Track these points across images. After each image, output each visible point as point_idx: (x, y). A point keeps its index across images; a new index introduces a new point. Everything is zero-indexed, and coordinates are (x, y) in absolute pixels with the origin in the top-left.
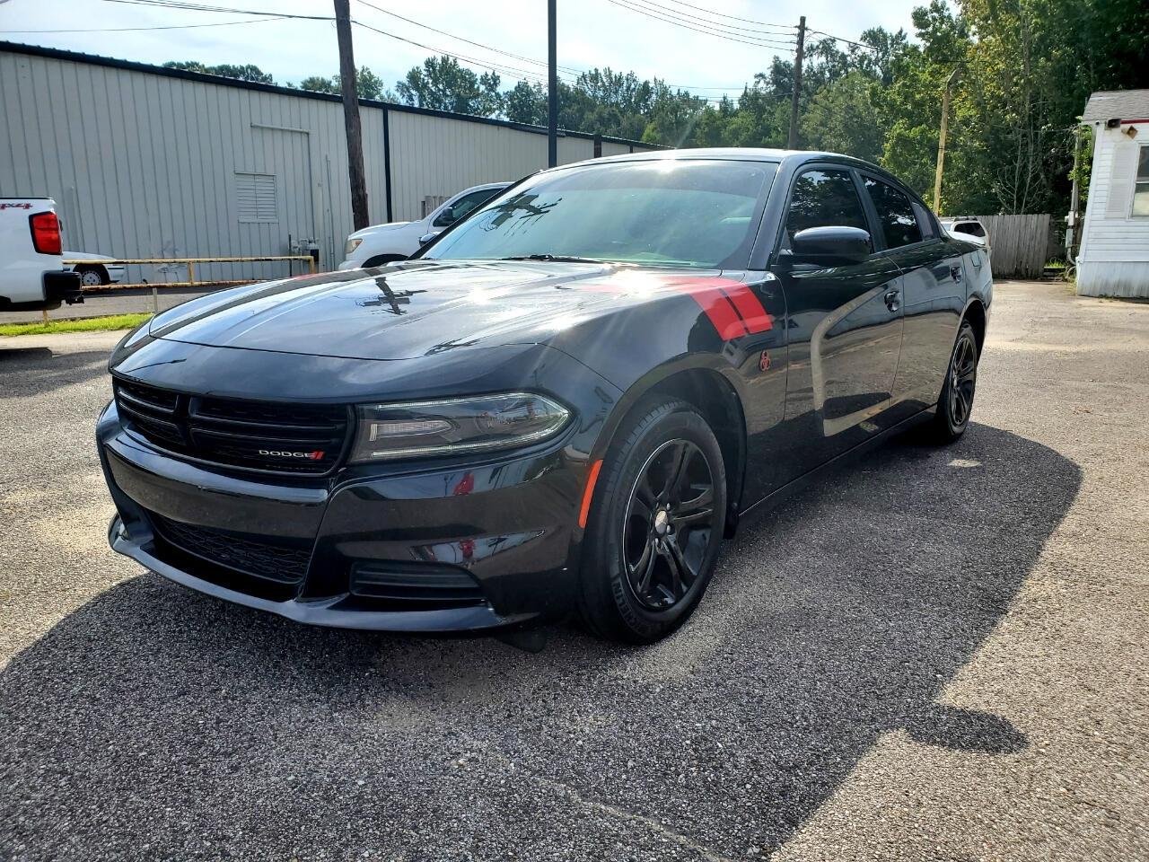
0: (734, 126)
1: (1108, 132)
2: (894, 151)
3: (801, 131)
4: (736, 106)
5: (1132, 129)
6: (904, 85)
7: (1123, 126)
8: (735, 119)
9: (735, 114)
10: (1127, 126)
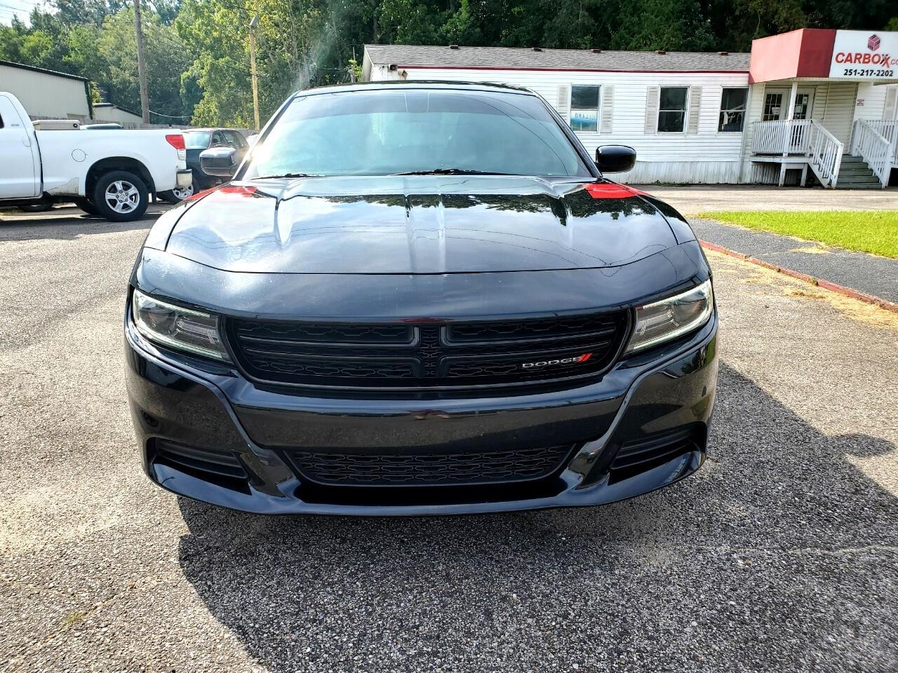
0: (32, 43)
1: (390, 73)
2: (210, 76)
3: (99, 54)
4: (29, 25)
5: (404, 72)
6: (203, 23)
7: (399, 70)
8: (31, 37)
9: (29, 33)
10: (402, 70)
